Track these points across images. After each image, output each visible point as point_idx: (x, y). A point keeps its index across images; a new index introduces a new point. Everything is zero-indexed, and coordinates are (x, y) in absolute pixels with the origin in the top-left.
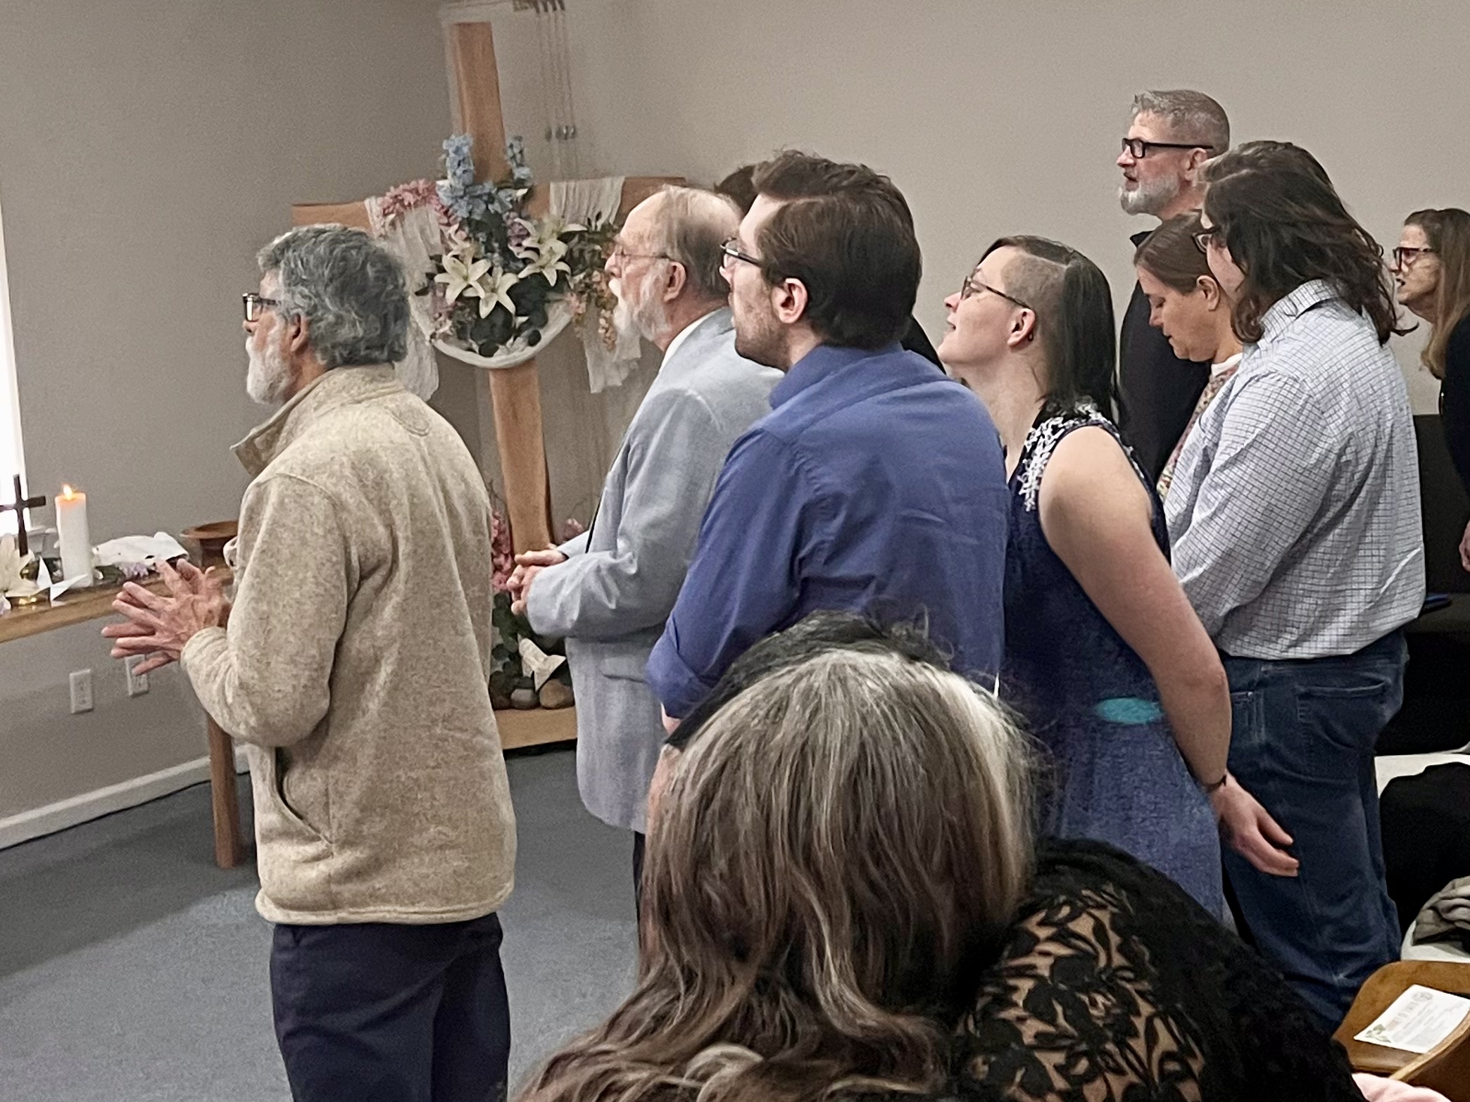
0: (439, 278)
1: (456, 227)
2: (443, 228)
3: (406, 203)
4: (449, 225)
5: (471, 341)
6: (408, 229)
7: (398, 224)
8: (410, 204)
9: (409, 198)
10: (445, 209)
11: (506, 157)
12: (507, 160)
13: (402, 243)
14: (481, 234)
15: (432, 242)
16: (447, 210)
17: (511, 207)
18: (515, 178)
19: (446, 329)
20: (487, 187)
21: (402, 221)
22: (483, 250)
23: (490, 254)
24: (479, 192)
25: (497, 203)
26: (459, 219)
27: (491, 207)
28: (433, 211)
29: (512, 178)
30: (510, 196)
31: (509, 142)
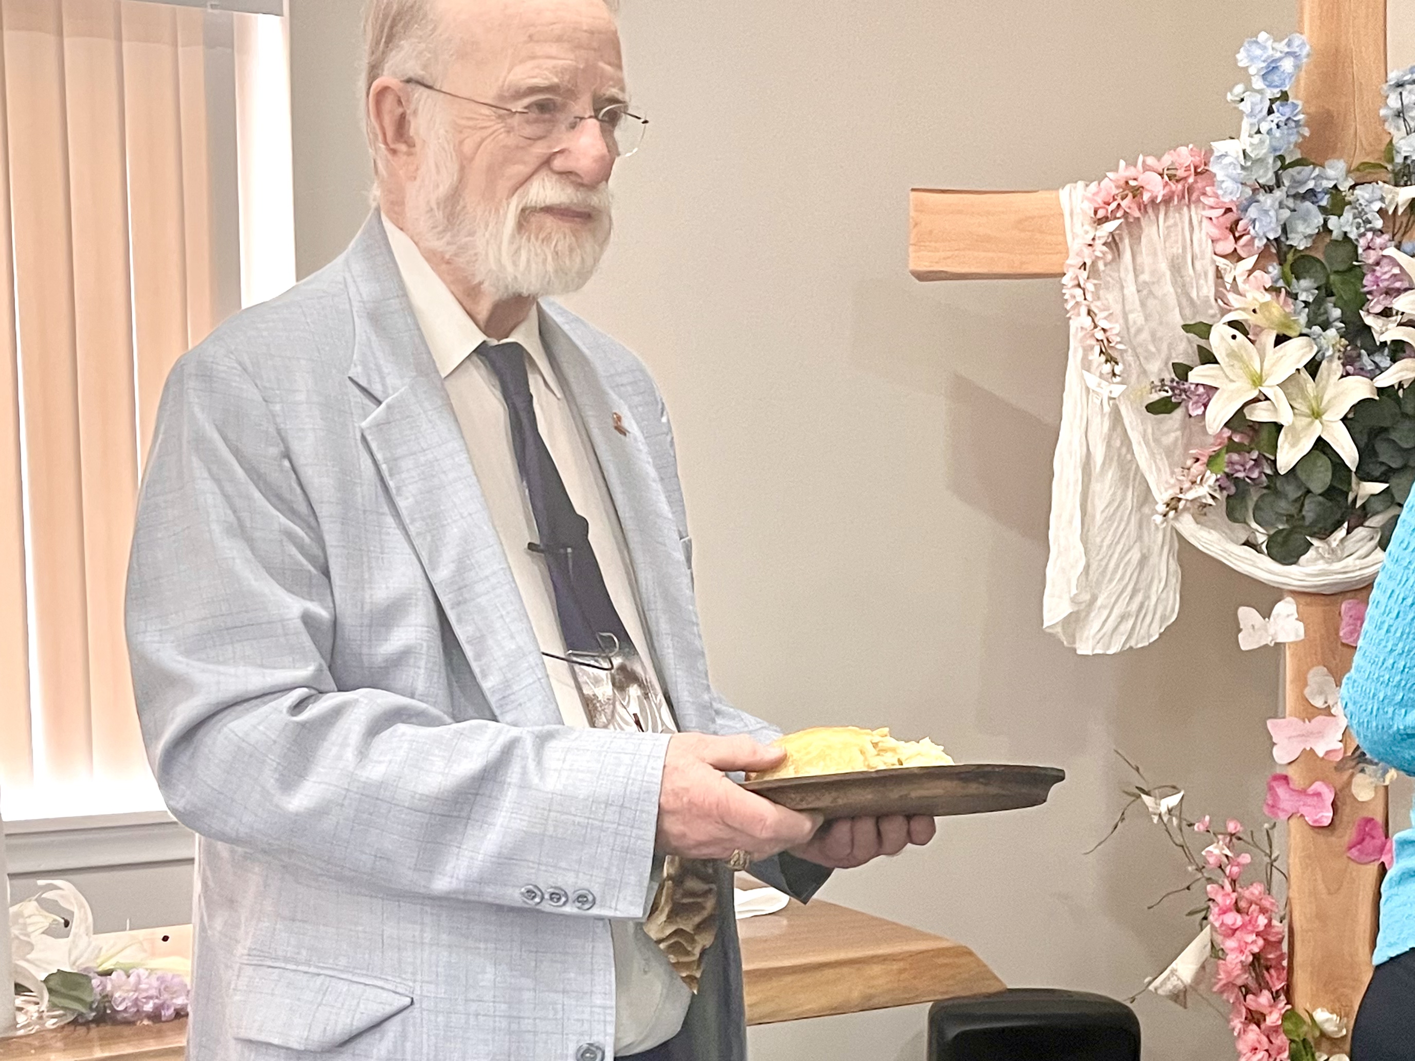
0: (1199, 375)
1: (1249, 262)
2: (1221, 262)
3: (1146, 197)
4: (1235, 256)
5: (1254, 525)
6: (1145, 258)
7: (1126, 245)
8: (1153, 201)
9: (1155, 187)
10: (1231, 217)
11: (1383, 112)
12: (1384, 120)
13: (1131, 289)
14: (1304, 283)
15: (1194, 295)
16: (1237, 222)
17: (1379, 223)
18: (1399, 160)
19: (1202, 491)
20: (1330, 172)
21: (1136, 240)
22: (1303, 319)
23: (1316, 329)
24: (1311, 185)
25: (1348, 214)
26: (1260, 244)
27: (1333, 222)
28: (1206, 222)
29: (1391, 160)
30: (1382, 199)
31: (1393, 76)
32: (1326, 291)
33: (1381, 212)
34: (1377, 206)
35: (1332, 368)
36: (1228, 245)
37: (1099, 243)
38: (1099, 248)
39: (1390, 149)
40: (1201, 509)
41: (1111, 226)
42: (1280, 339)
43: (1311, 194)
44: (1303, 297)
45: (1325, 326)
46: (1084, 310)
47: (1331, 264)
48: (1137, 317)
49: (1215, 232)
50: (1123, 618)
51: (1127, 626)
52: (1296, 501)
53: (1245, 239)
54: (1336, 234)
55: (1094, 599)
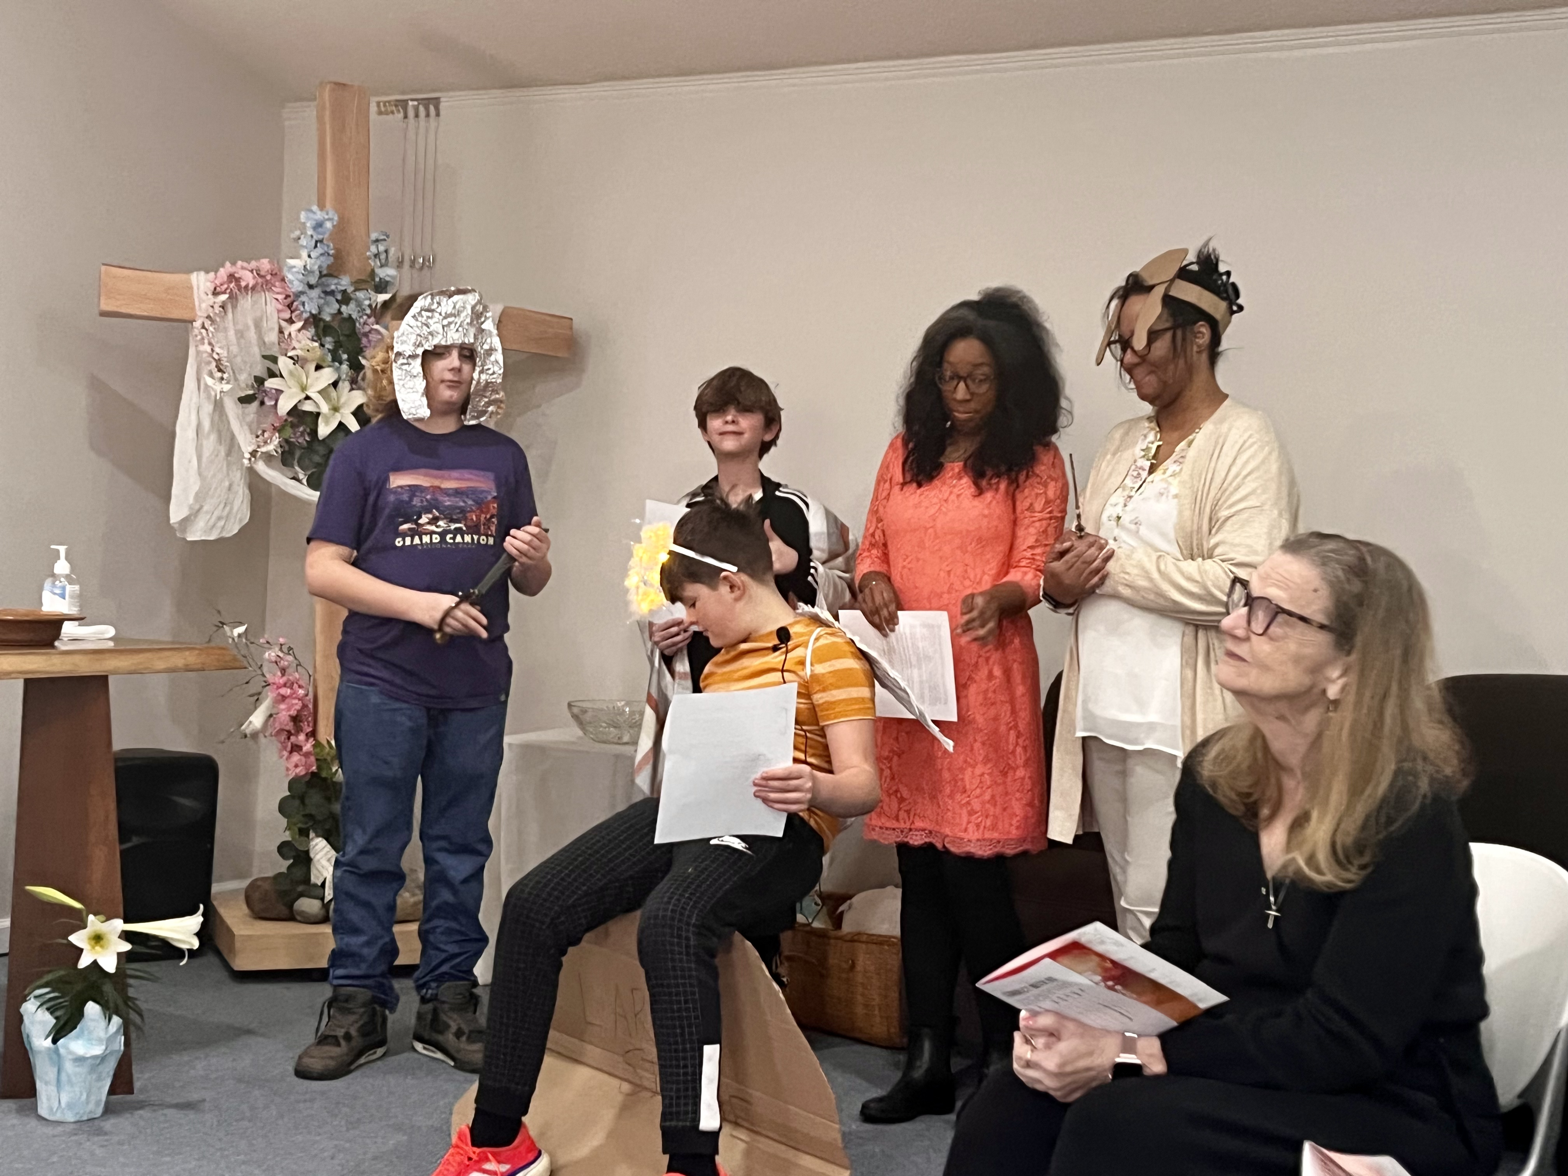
0: (271, 383)
1: (299, 324)
3: (243, 284)
6: (240, 318)
7: (230, 309)
10: (289, 300)
11: (368, 254)
12: (369, 258)
13: (231, 333)
14: (329, 339)
15: (266, 340)
16: (292, 303)
17: (368, 311)
18: (377, 279)
19: (270, 448)
20: (343, 282)
21: (234, 307)
22: (329, 358)
23: (337, 364)
24: (333, 287)
25: (352, 305)
26: (305, 315)
27: (344, 308)
28: (275, 301)
29: (374, 280)
30: (370, 299)
31: (374, 236)
32: (338, 345)
33: (370, 306)
34: (367, 302)
35: (345, 386)
36: (287, 315)
37: (216, 307)
38: (217, 309)
39: (373, 274)
40: (268, 458)
41: (224, 297)
42: (318, 368)
43: (332, 293)
44: (328, 346)
45: (341, 363)
46: (206, 341)
47: (342, 331)
48: (234, 349)
49: (280, 307)
50: (219, 518)
51: (222, 523)
52: (324, 455)
53: (297, 312)
54: (345, 315)
55: (201, 507)
